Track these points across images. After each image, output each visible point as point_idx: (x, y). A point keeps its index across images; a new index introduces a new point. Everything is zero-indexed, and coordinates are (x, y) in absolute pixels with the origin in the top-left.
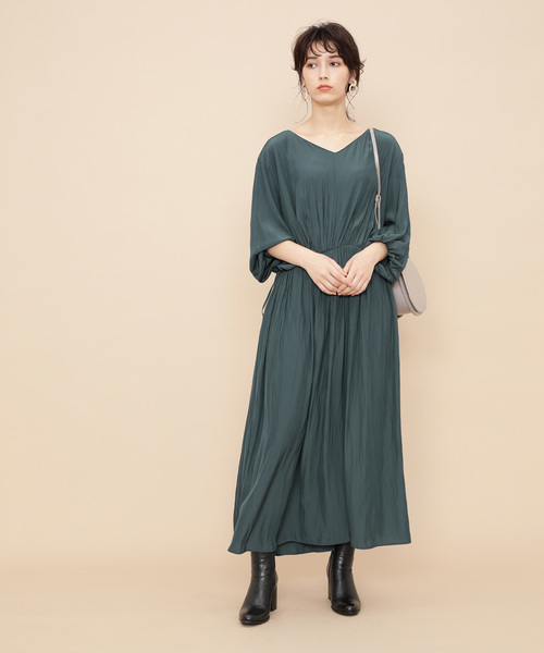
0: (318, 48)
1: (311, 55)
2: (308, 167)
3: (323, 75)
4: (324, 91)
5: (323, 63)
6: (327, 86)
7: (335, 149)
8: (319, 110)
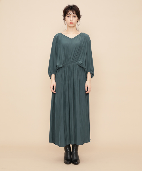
0: (71, 12)
1: (69, 14)
2: (64, 42)
3: (71, 20)
4: (71, 24)
5: (72, 17)
6: (72, 23)
7: (72, 38)
8: (69, 28)
